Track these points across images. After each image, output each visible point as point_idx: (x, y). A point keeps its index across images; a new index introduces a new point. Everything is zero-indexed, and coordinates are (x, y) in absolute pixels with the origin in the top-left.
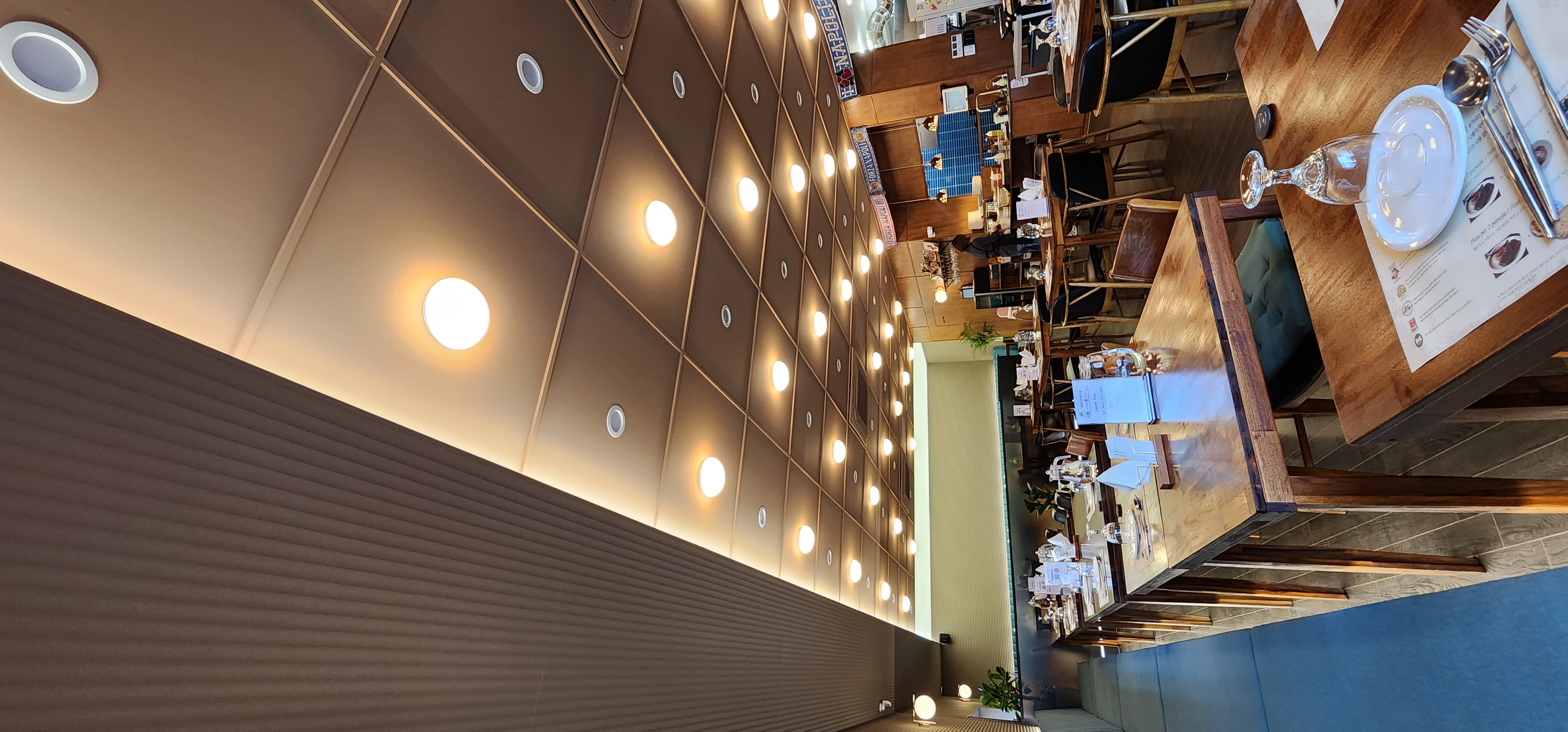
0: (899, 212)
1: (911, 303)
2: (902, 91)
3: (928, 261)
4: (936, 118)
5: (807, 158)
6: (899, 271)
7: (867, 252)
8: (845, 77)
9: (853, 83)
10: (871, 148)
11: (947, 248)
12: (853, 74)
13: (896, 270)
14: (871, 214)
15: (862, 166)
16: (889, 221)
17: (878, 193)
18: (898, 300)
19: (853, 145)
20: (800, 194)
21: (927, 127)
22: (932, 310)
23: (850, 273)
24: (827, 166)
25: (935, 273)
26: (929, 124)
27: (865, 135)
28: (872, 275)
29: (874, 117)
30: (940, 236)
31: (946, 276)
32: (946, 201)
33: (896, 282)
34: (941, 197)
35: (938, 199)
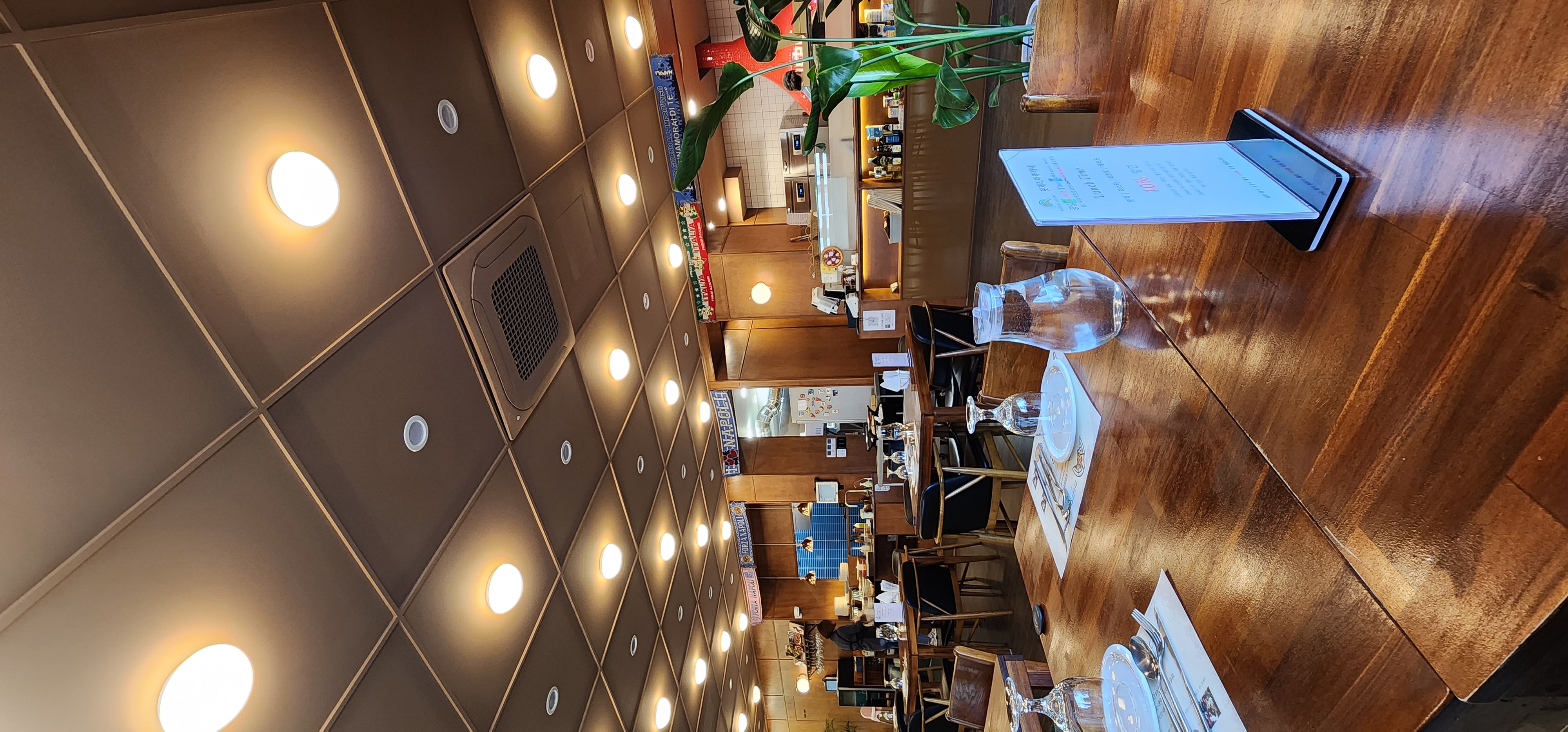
0: (767, 588)
1: (772, 690)
2: (780, 477)
3: (793, 643)
4: (810, 505)
5: (681, 527)
6: (762, 651)
7: (730, 628)
8: (730, 457)
9: (736, 463)
10: (747, 522)
11: (813, 632)
12: (738, 456)
13: (760, 649)
14: (740, 587)
15: (737, 538)
16: (757, 596)
17: (749, 566)
18: (758, 685)
19: (729, 518)
20: (667, 562)
21: (801, 511)
22: (793, 700)
23: (708, 652)
24: (700, 536)
25: (799, 657)
26: (803, 509)
27: (743, 509)
28: (732, 654)
29: (753, 495)
30: (806, 618)
31: (810, 663)
32: (814, 582)
33: (758, 664)
34: (810, 578)
35: (807, 580)
